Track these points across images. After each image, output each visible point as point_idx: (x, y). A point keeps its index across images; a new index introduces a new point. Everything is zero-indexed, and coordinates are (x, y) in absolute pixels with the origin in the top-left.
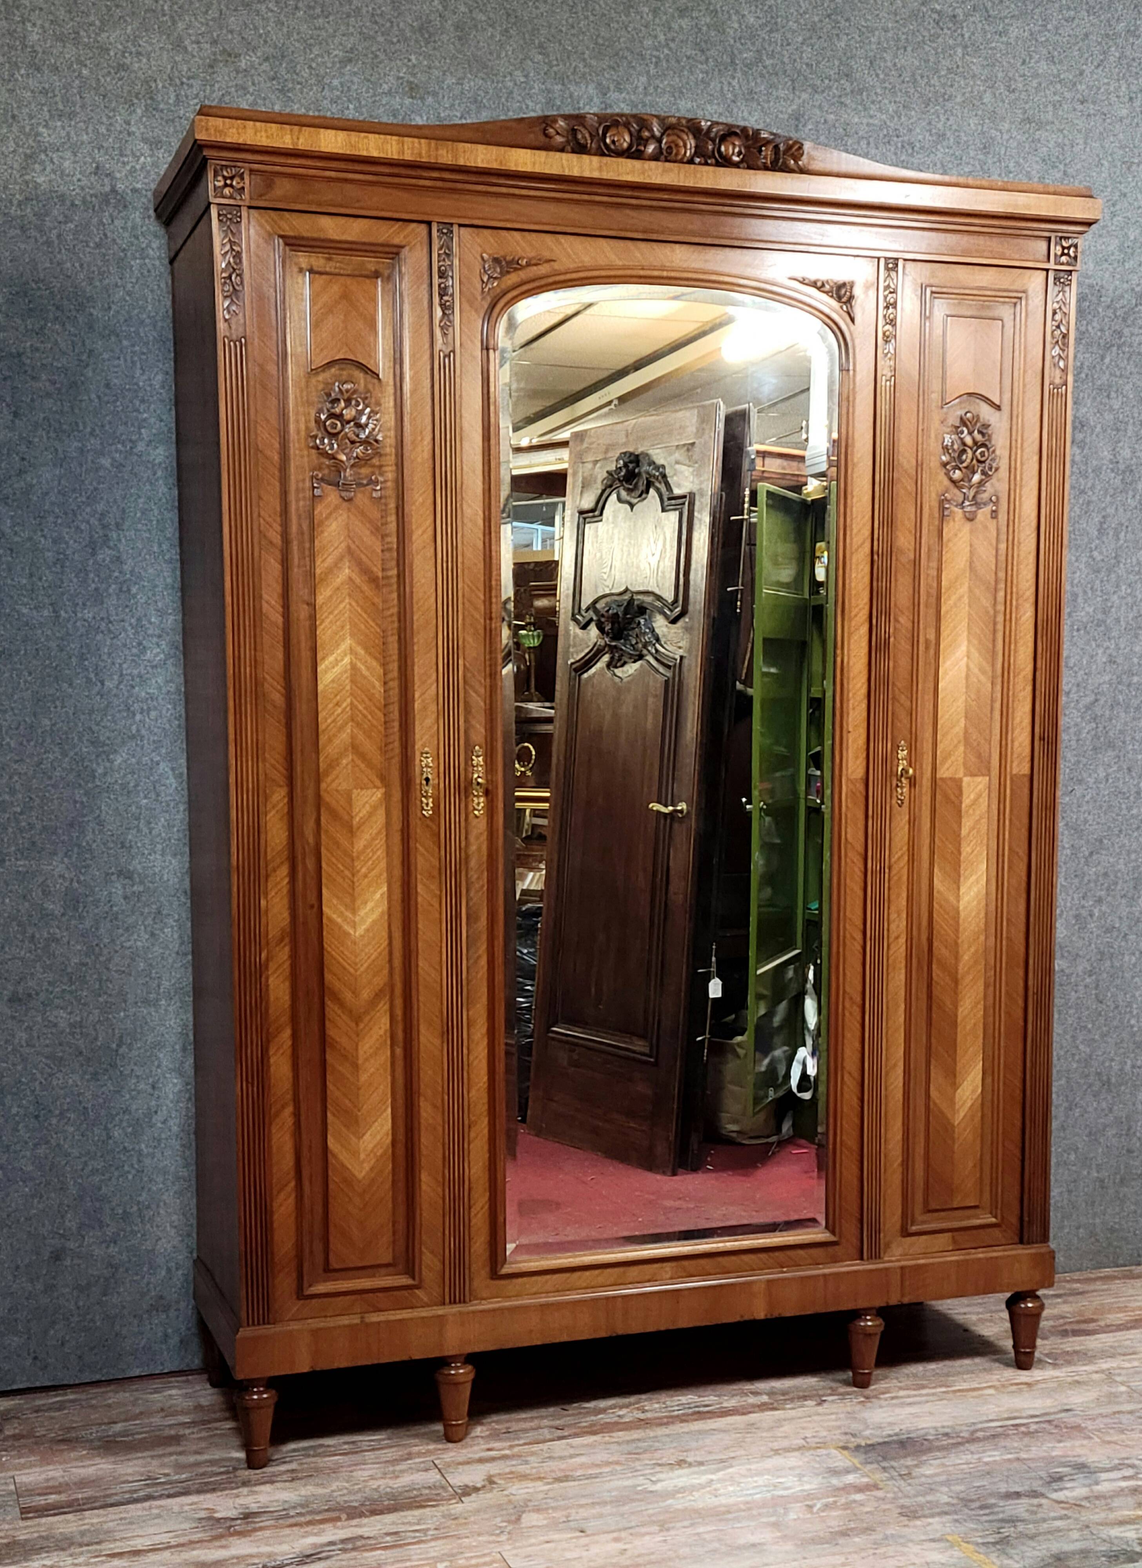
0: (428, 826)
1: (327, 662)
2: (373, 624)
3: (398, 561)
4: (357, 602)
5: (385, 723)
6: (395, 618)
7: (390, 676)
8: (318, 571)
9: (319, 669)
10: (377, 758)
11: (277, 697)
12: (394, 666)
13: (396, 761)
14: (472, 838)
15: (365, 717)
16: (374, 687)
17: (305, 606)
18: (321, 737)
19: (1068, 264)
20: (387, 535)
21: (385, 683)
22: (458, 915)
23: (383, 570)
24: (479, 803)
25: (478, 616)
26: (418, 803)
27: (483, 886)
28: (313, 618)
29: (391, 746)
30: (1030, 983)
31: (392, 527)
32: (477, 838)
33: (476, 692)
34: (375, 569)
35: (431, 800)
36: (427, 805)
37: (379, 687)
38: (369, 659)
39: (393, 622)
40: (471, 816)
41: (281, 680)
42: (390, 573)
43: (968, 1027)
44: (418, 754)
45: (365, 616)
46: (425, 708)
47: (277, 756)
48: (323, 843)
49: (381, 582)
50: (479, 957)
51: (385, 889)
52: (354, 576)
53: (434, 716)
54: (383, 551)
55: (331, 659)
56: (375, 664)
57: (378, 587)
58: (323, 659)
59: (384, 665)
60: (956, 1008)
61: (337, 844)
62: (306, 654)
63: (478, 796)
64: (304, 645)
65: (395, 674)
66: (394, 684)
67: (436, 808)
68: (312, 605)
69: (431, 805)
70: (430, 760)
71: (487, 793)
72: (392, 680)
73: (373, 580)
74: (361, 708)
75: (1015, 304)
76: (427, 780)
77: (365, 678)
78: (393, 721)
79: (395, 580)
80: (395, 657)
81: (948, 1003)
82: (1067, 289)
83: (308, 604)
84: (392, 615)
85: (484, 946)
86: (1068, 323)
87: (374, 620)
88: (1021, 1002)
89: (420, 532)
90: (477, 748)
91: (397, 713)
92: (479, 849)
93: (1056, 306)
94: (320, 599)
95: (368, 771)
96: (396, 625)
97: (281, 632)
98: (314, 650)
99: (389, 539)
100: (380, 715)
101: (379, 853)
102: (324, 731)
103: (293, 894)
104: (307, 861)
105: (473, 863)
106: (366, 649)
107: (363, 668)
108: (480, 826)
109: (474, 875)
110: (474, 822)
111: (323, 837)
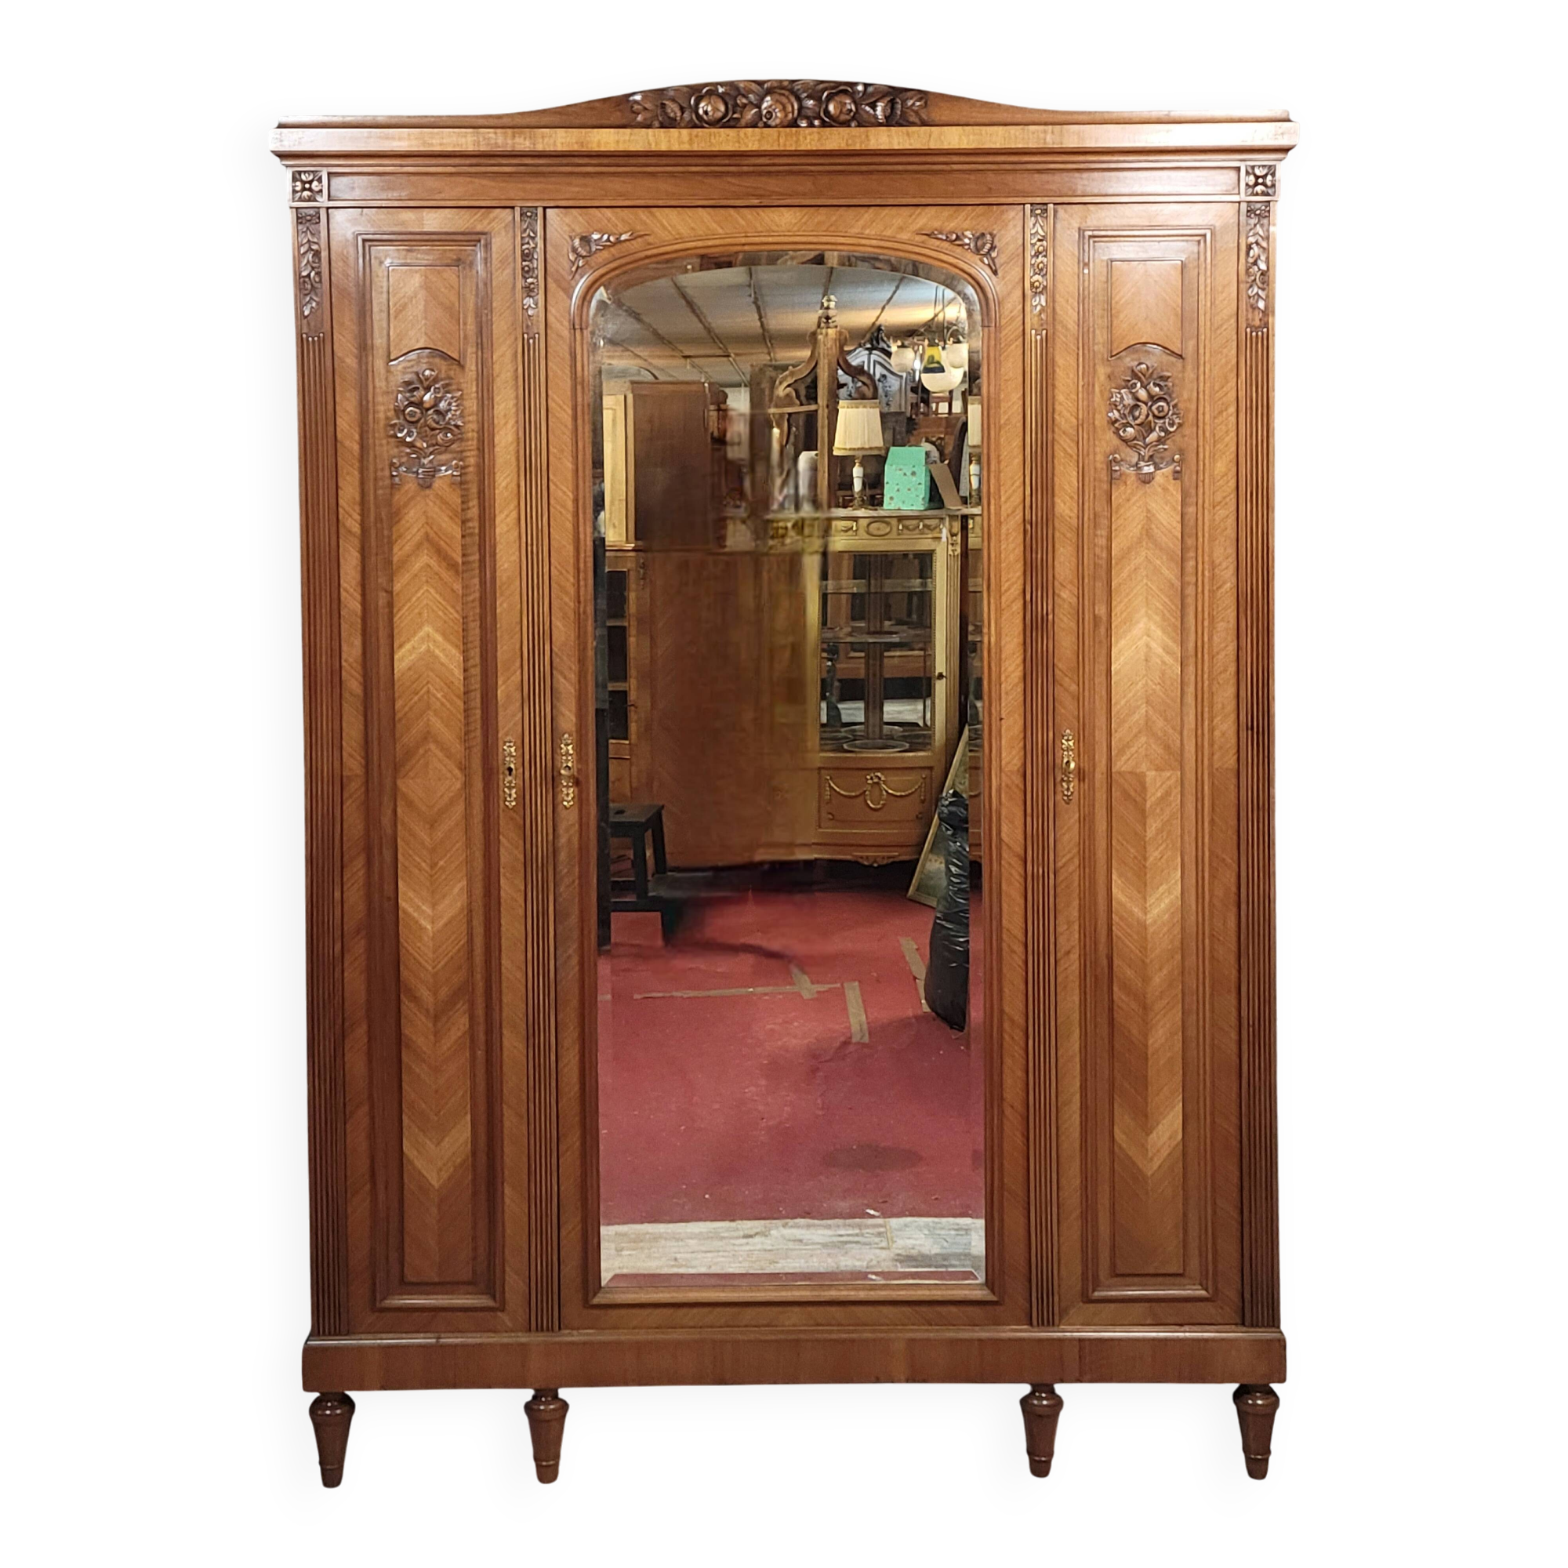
0: (512, 819)
1: (403, 650)
2: (452, 611)
3: (480, 546)
4: (435, 589)
5: (465, 711)
6: (477, 604)
7: (471, 663)
8: (395, 559)
9: (396, 657)
10: (457, 748)
11: (353, 683)
12: (475, 653)
13: (477, 752)
14: (561, 830)
15: (443, 704)
16: (453, 675)
17: (384, 594)
18: (398, 726)
19: (1264, 194)
20: (468, 520)
21: (465, 670)
22: (545, 913)
23: (464, 555)
24: (568, 795)
25: (567, 599)
26: (501, 793)
27: (574, 882)
28: (390, 605)
29: (473, 735)
30: (1244, 1013)
31: (474, 512)
32: (567, 830)
33: (565, 678)
34: (454, 555)
35: (514, 791)
36: (510, 795)
37: (458, 674)
38: (449, 647)
39: (474, 608)
40: (560, 807)
41: (359, 668)
42: (471, 558)
43: (1162, 1062)
44: (501, 743)
45: (444, 603)
46: (508, 697)
47: (354, 744)
48: (399, 833)
49: (460, 569)
50: (569, 957)
51: (465, 883)
52: (433, 563)
53: (518, 704)
54: (463, 536)
55: (408, 646)
56: (454, 651)
57: (457, 572)
58: (401, 646)
59: (465, 652)
60: (1146, 1039)
61: (414, 835)
62: (383, 641)
63: (568, 787)
64: (383, 634)
65: (477, 660)
66: (476, 671)
67: (522, 797)
68: (390, 593)
69: (514, 796)
70: (513, 749)
71: (577, 783)
72: (475, 666)
73: (452, 566)
74: (439, 695)
75: (1199, 242)
76: (510, 770)
77: (442, 664)
78: (475, 708)
79: (476, 565)
80: (478, 643)
81: (1135, 1032)
82: (1265, 221)
83: (386, 591)
84: (473, 601)
85: (575, 946)
86: (1268, 258)
87: (453, 607)
88: (1234, 1035)
89: (503, 516)
90: (566, 736)
91: (478, 700)
92: (569, 841)
93: (1252, 240)
94: (397, 587)
95: (446, 761)
96: (478, 611)
97: (359, 621)
98: (391, 637)
99: (470, 524)
100: (460, 704)
101: (458, 845)
102: (400, 720)
103: (368, 884)
104: (384, 851)
105: (562, 856)
106: (444, 635)
107: (441, 655)
108: (569, 818)
109: (563, 869)
110: (563, 813)
111: (399, 827)
